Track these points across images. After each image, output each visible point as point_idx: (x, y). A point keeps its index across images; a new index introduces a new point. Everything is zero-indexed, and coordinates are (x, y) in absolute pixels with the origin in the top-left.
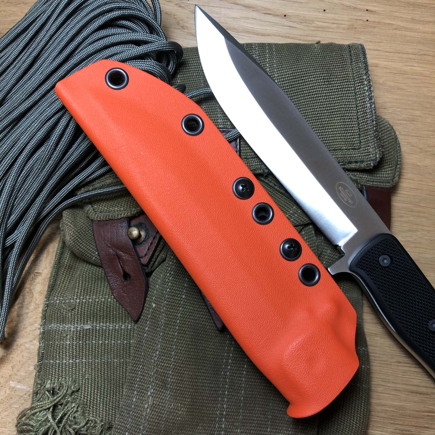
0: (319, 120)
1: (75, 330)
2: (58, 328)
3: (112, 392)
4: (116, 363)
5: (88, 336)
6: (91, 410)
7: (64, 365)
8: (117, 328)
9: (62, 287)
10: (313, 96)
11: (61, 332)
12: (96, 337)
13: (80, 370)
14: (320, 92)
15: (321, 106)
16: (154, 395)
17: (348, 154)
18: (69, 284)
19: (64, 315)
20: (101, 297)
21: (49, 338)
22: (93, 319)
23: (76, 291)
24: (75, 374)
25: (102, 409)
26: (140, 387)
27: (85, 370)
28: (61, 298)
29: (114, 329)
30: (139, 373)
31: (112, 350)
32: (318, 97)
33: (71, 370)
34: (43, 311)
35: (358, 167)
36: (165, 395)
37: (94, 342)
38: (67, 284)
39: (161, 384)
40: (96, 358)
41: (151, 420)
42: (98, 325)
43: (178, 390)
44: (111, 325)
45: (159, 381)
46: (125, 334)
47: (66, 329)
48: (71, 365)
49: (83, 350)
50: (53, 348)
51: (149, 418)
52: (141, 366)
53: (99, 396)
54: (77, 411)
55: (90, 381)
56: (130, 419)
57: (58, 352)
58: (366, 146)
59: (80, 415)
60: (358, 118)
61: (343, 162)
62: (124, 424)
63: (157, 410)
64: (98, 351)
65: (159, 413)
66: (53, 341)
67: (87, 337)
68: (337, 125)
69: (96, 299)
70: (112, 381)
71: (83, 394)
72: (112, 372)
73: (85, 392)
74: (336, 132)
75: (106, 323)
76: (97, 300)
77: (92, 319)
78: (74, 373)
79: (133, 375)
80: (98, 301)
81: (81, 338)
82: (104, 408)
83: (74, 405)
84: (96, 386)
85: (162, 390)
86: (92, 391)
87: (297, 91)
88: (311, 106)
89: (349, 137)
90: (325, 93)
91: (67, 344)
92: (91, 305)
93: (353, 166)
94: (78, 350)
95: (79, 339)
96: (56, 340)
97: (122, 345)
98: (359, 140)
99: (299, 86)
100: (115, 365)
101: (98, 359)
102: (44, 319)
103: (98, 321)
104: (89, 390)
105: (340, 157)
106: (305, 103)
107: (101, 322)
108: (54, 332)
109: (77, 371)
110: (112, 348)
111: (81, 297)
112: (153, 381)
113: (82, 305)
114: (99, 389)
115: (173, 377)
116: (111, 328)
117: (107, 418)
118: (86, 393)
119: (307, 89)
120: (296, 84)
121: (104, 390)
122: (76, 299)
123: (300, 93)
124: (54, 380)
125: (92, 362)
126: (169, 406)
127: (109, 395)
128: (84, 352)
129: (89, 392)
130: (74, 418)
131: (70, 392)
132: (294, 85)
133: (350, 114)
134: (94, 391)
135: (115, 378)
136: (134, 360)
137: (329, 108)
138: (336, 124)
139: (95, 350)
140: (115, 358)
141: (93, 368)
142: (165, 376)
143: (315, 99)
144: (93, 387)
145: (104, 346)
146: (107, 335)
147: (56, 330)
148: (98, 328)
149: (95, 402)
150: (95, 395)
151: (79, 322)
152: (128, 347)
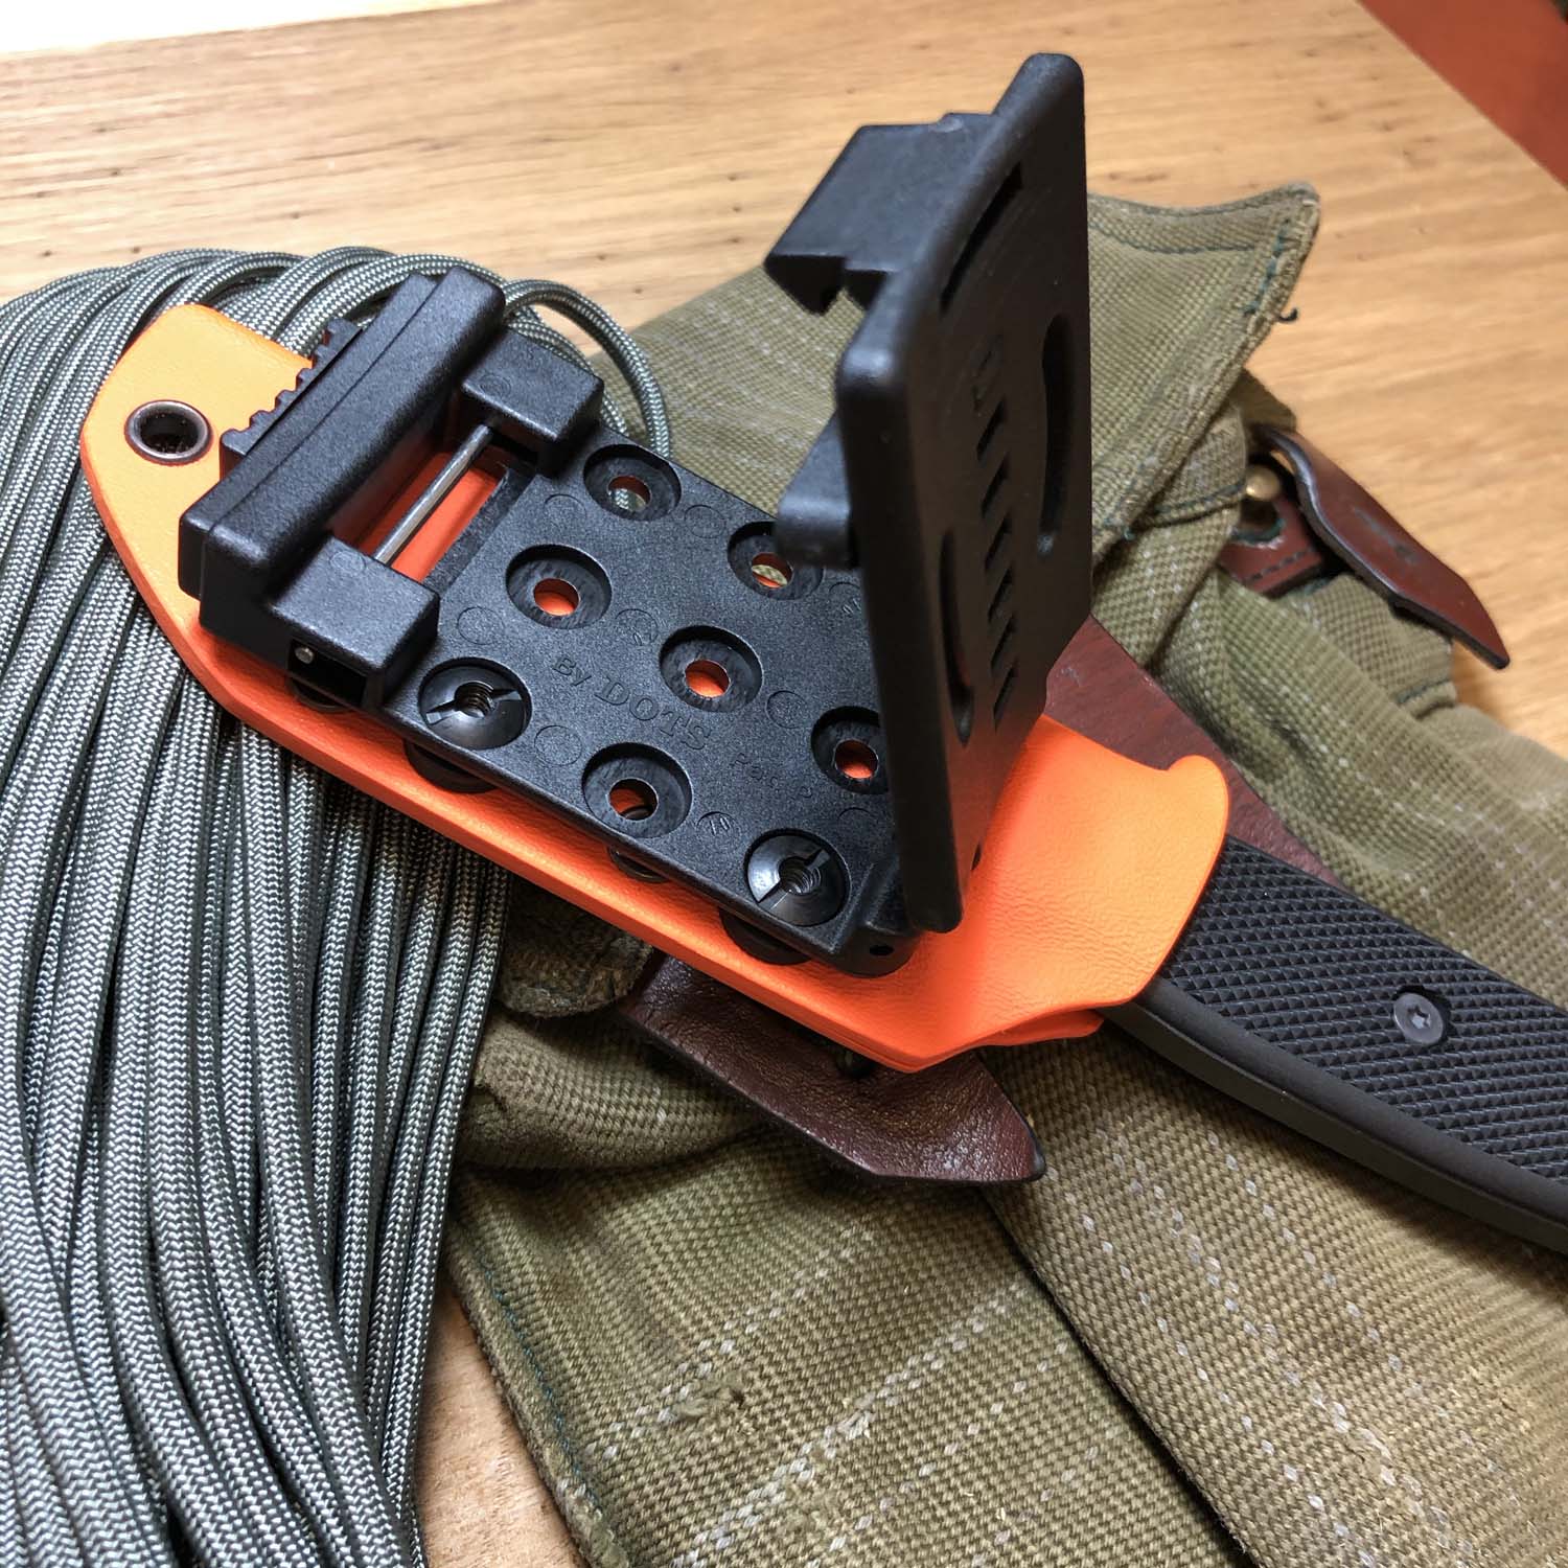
1: (819, 1469)
2: (736, 1527)
5: (886, 1459)
8: (959, 1346)
11: (767, 1530)
12: (918, 1443)
16: (1365, 1416)
20: (802, 1273)
22: (849, 1378)
23: (684, 1322)
26: (1286, 1436)
28: (643, 1410)
29: (951, 1358)
30: (1224, 1398)
31: (1023, 1446)
36: (1392, 1384)
37: (927, 1469)
39: (1337, 1358)
40: (992, 1527)
42: (884, 1393)
45: (1320, 1356)
46: (1017, 1342)
47: (779, 1499)
49: (919, 1536)
51: (1444, 1509)
52: (1203, 1374)
63: (1432, 1456)
65: (1451, 1460)
67: (890, 1469)
69: (791, 1293)
75: (903, 1360)
77: (845, 1384)
79: (1214, 1422)
81: (873, 1486)
85: (1367, 1375)
92: (800, 1326)
94: (902, 1547)
95: (868, 1493)
97: (1041, 1391)
101: (1002, 1529)
103: (871, 1377)
107: (884, 1371)
110: (1017, 1437)
111: (728, 1326)
112: (1304, 1379)
113: (762, 1348)
115: (1356, 1287)
116: (938, 1365)
122: (716, 1346)
126: (1450, 1406)
128: (929, 1539)
139: (959, 1498)
140: (1059, 1466)
142: (1324, 1311)
145: (982, 1455)
147: (734, 1544)
148: (892, 1402)
151: (807, 1426)
152: (1066, 1381)
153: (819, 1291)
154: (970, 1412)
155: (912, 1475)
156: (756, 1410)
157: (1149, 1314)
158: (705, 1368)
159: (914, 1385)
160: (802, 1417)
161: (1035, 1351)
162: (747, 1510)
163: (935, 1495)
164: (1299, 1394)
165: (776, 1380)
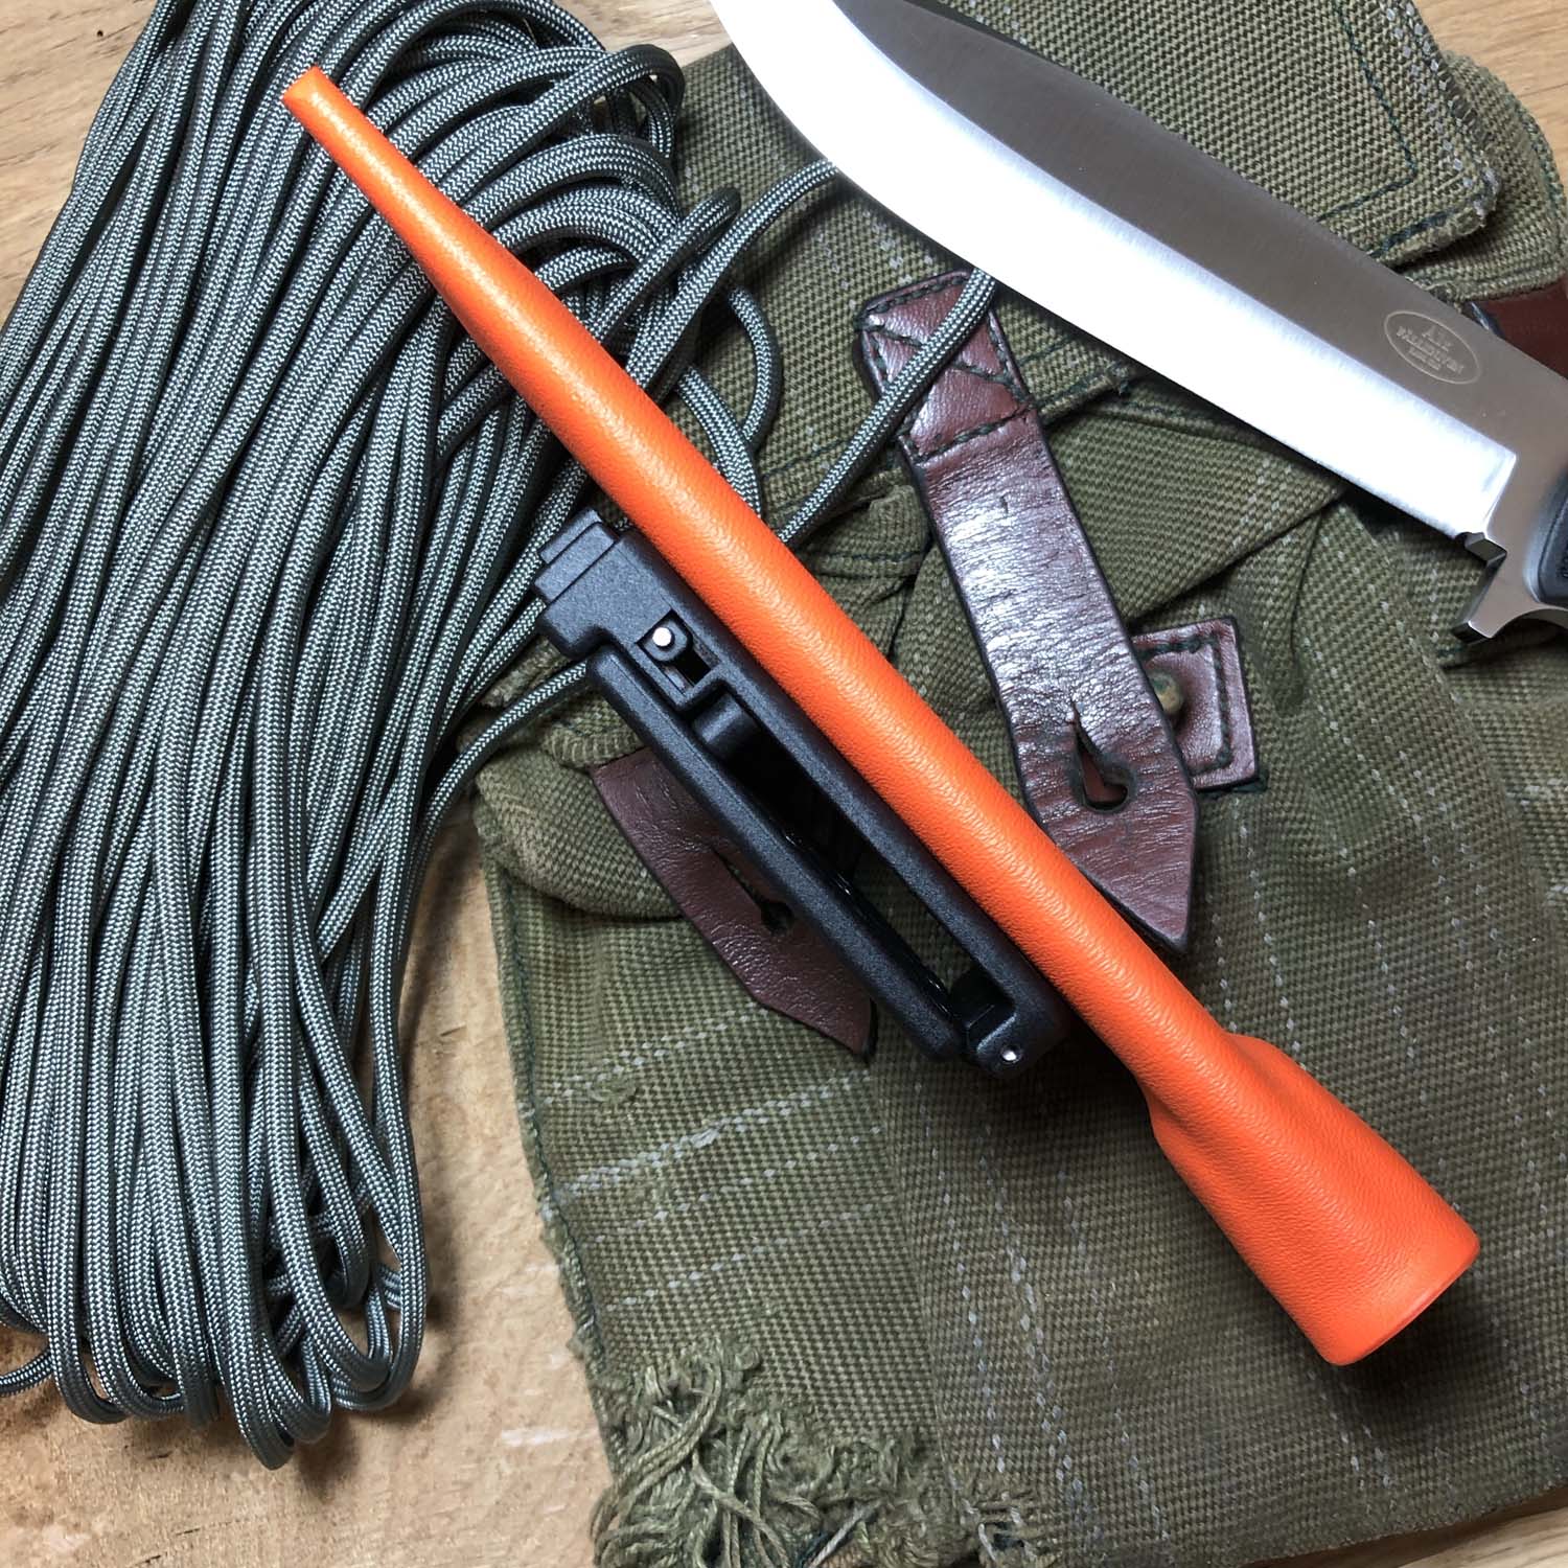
0: (1234, 136)
1: (668, 1163)
2: (605, 1179)
3: (875, 1328)
4: (849, 1224)
5: (719, 1167)
6: (830, 1415)
7: (676, 1299)
8: (806, 1104)
9: (560, 1040)
10: (1183, 60)
11: (623, 1189)
12: (748, 1162)
13: (738, 1295)
14: (1204, 37)
15: (1223, 85)
16: (1037, 1276)
17: (1380, 213)
18: (580, 1021)
19: (611, 1128)
20: (710, 1021)
21: (591, 1228)
22: (714, 1104)
23: (619, 1032)
24: (725, 1315)
25: (865, 1400)
26: (976, 1267)
27: (754, 1290)
28: (577, 1078)
29: (797, 1111)
30: (952, 1222)
31: (822, 1187)
32: (1202, 58)
33: (705, 1305)
34: (527, 1147)
35: (1431, 240)
36: (1072, 1262)
37: (747, 1181)
38: (574, 1024)
39: (1043, 1229)
40: (776, 1232)
41: (1063, 1360)
42: (738, 1120)
43: (1113, 1228)
44: (782, 1104)
45: (1032, 1223)
46: (845, 1115)
47: (636, 1172)
48: (701, 1291)
49: (720, 1224)
50: (614, 1254)
51: (1051, 1359)
52: (947, 1199)
53: (838, 1361)
54: (786, 1436)
55: (785, 1321)
56: (987, 1390)
57: (638, 1261)
58: (1437, 159)
59: (799, 1444)
60: (1370, 76)
61: (1372, 246)
62: (972, 1412)
63: (1066, 1321)
64: (775, 1208)
65: (1078, 1330)
66: (607, 1231)
67: (719, 1175)
68: (1303, 130)
69: (696, 1033)
70: (863, 1291)
71: (779, 1372)
72: (850, 1261)
73: (785, 1362)
74: (1308, 154)
75: (763, 1101)
76: (702, 1035)
77: (710, 1108)
78: (720, 1312)
79: (935, 1236)
80: (707, 1039)
81: (700, 1184)
82: (873, 1392)
83: (765, 1419)
84: (814, 1329)
85: (1058, 1249)
86: (809, 1351)
87: (1118, 66)
88: (1189, 98)
89: (1361, 151)
90: (1223, 35)
91: (659, 1221)
92: (690, 1061)
93: (1413, 244)
94: (703, 1229)
95: (695, 1188)
96: (617, 1224)
97: (847, 1155)
98: (1402, 147)
99: (1120, 48)
100: (851, 1231)
101: (783, 1236)
102: (542, 1173)
103: (733, 1107)
104: (796, 1350)
105: (1357, 234)
106: (1164, 95)
107: (745, 1105)
108: (597, 1201)
109: (729, 1304)
110: (819, 1179)
111: (645, 1046)
112: (1012, 1232)
113: (660, 1070)
114: (830, 1336)
115: (1079, 1189)
116: (785, 1112)
117: (895, 1422)
118: (790, 1365)
119: (1153, 43)
120: (1106, 43)
121: (845, 1332)
122: (632, 1058)
123: (1133, 68)
124: (665, 1360)
125: (767, 1253)
126: (1104, 1292)
127: (870, 1344)
128: (728, 1228)
129: (799, 1357)
130: (786, 1460)
131: (734, 1380)
132: (1099, 50)
133: (1336, 72)
134: (814, 1348)
135: (868, 1276)
136: (915, 1185)
137: (1253, 80)
138: (1299, 126)
139: (761, 1206)
140: (842, 1208)
141: (779, 1271)
142: (1048, 1197)
143: (1191, 68)
144: (805, 1337)
145: (789, 1183)
146: (783, 1141)
147: (602, 1190)
148: (741, 1129)
149: (833, 1384)
150: (825, 1361)
151: (671, 1132)
152: (869, 1154)
153: (714, 1040)
154: (792, 1152)
155: (734, 1181)
156: (639, 1111)
157: (928, 1144)
158: (619, 1070)
159: (763, 1120)
160: (669, 1125)
161: (854, 1127)
162: (617, 1170)
163: (745, 1199)
164: (1002, 1243)
165: (659, 1096)
